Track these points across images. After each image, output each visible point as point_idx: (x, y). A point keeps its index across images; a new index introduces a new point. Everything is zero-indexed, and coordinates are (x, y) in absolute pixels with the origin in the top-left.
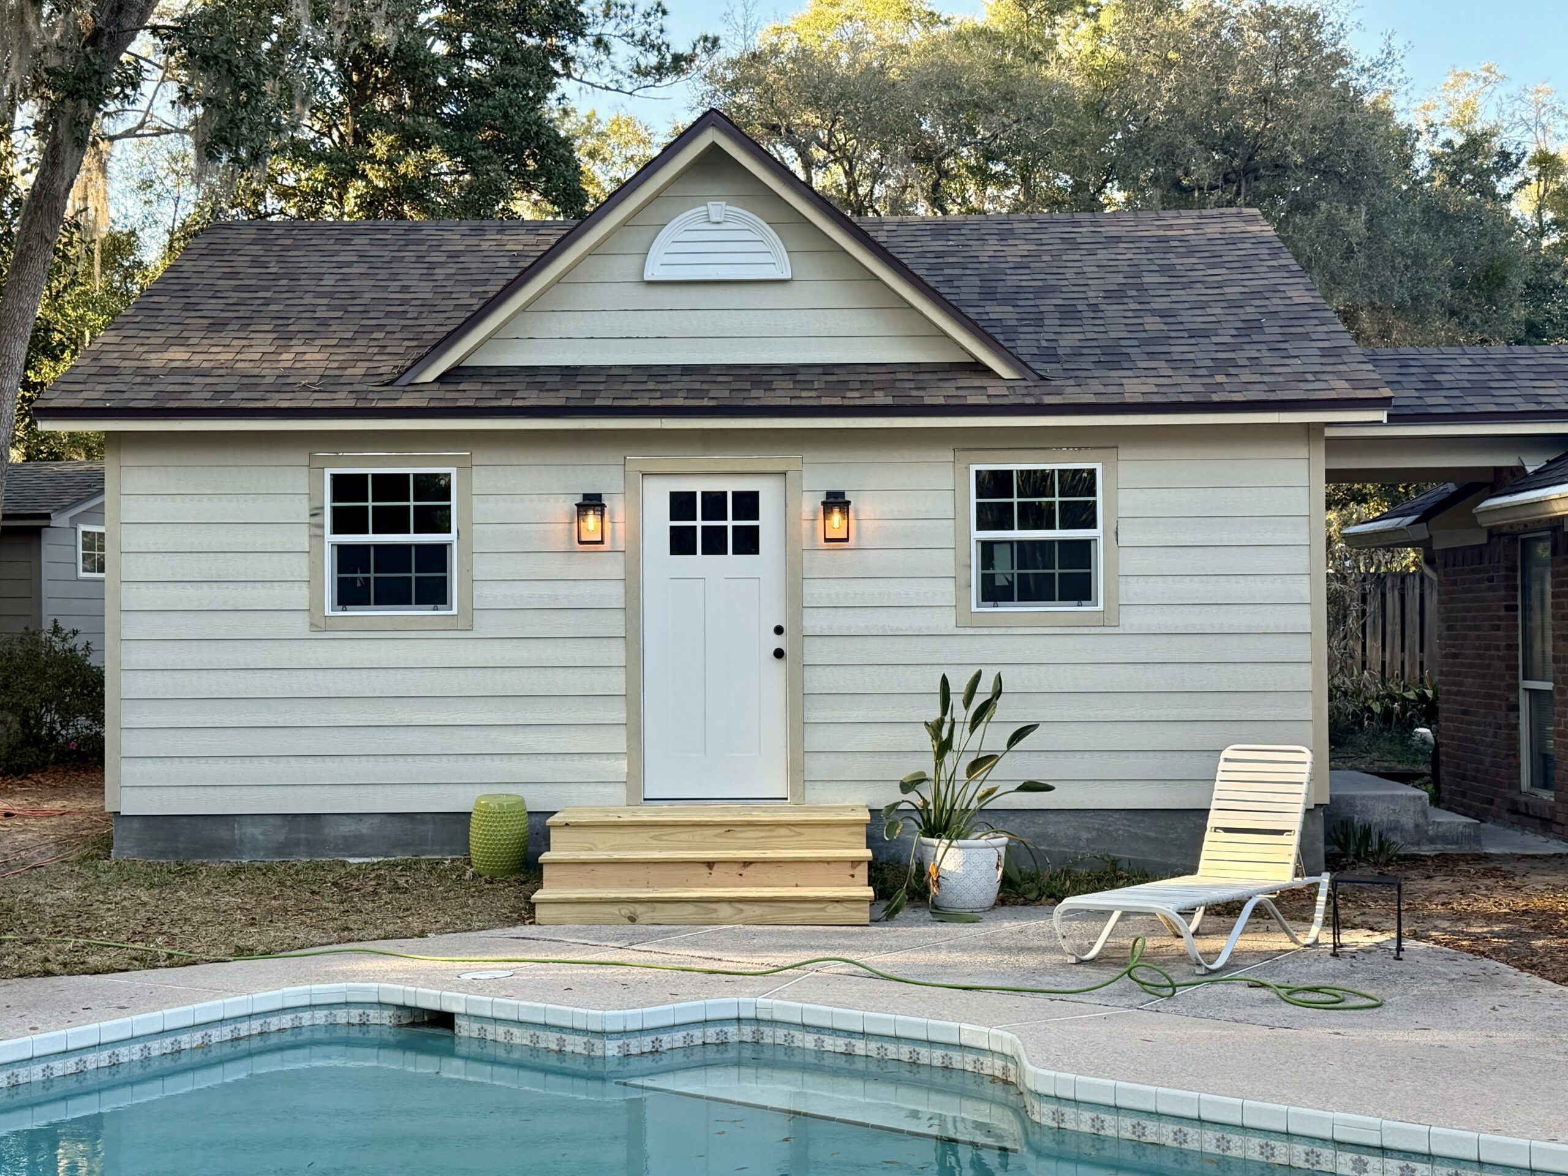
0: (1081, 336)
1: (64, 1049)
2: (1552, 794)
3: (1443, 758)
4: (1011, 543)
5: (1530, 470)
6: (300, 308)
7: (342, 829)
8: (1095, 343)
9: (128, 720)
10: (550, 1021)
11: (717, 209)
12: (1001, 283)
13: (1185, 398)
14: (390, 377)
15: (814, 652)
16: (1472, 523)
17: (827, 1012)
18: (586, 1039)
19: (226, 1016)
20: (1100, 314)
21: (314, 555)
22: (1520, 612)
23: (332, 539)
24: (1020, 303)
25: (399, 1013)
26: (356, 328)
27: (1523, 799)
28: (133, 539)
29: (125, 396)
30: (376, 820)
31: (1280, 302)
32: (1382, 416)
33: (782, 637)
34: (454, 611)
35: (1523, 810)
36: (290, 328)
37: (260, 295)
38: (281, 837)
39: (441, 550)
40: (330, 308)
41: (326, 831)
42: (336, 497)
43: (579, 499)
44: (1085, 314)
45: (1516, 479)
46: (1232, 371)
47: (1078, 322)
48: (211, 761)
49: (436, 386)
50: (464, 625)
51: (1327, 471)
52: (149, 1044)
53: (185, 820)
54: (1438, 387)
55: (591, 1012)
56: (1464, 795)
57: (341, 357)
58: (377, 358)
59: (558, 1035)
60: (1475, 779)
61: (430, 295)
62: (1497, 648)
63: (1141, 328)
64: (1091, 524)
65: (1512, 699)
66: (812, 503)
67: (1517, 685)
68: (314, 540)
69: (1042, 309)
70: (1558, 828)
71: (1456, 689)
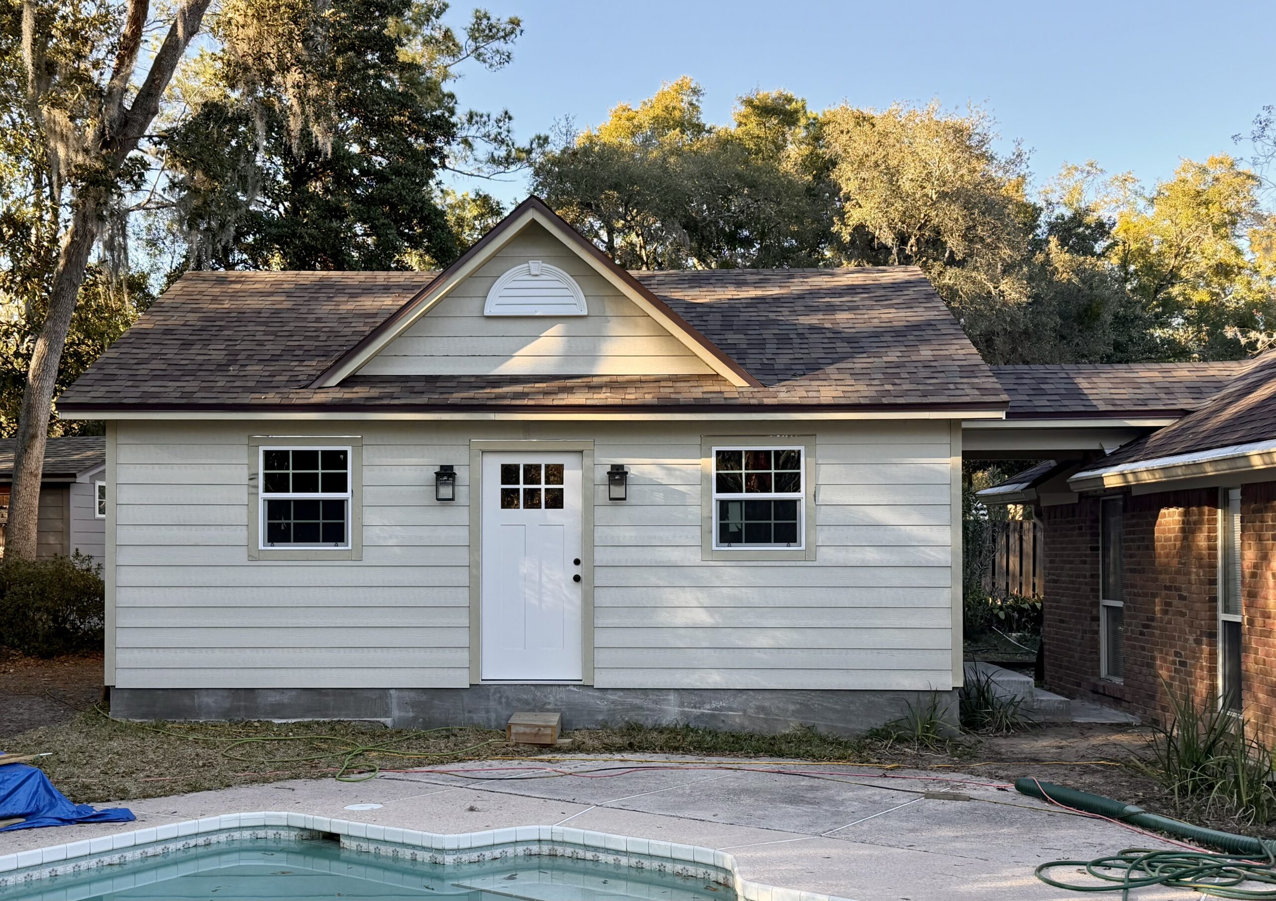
0: (792, 356)
1: (64, 857)
2: (1122, 680)
3: (1046, 653)
4: (740, 502)
5: (1108, 452)
6: (245, 333)
7: (269, 699)
8: (801, 361)
9: (121, 622)
10: (406, 841)
11: (535, 266)
12: (737, 318)
13: (863, 401)
14: (307, 382)
15: (601, 577)
16: (1067, 489)
17: (601, 837)
18: (431, 854)
19: (180, 834)
20: (805, 341)
21: (251, 507)
22: (1100, 552)
23: (263, 495)
24: (749, 332)
25: (301, 833)
26: (283, 347)
27: (1102, 683)
28: (125, 495)
29: (121, 395)
30: (294, 693)
31: (932, 333)
32: (1002, 415)
33: (579, 567)
34: (350, 547)
35: (1101, 691)
36: (237, 348)
37: (217, 323)
38: (227, 704)
39: (341, 503)
40: (266, 333)
41: (259, 700)
42: (267, 467)
43: (437, 469)
44: (795, 341)
45: (1098, 459)
46: (897, 381)
47: (790, 346)
48: (178, 651)
49: (338, 389)
50: (357, 556)
51: (963, 452)
52: (125, 854)
53: (160, 692)
54: (1043, 393)
55: (434, 835)
56: (1060, 679)
57: (272, 368)
58: (296, 369)
59: (412, 851)
60: (1068, 668)
61: (335, 325)
62: (1085, 577)
63: (833, 351)
64: (797, 489)
65: (1094, 612)
66: (602, 473)
67: (1098, 603)
68: (252, 497)
69: (764, 336)
70: (1126, 705)
71: (1055, 604)
